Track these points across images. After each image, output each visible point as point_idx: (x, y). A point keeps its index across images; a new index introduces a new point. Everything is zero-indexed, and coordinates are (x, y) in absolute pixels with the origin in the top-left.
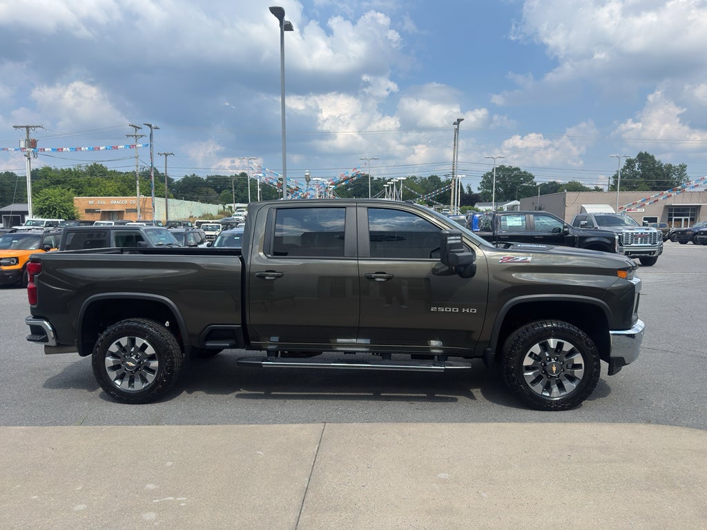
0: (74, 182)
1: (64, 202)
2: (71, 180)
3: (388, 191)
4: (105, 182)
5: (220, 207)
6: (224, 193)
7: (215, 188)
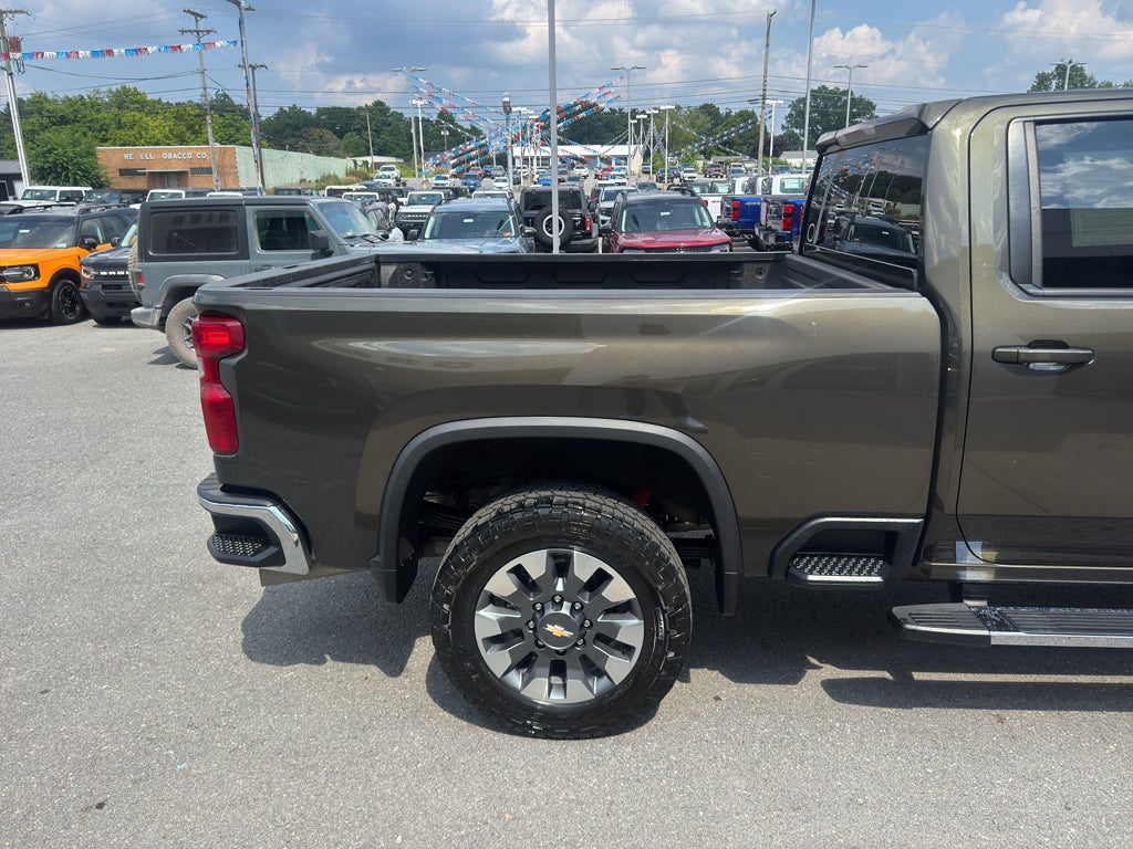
0: (92, 121)
1: (81, 157)
2: (85, 117)
3: (638, 133)
4: (145, 119)
5: (349, 162)
6: (350, 137)
7: (332, 128)
